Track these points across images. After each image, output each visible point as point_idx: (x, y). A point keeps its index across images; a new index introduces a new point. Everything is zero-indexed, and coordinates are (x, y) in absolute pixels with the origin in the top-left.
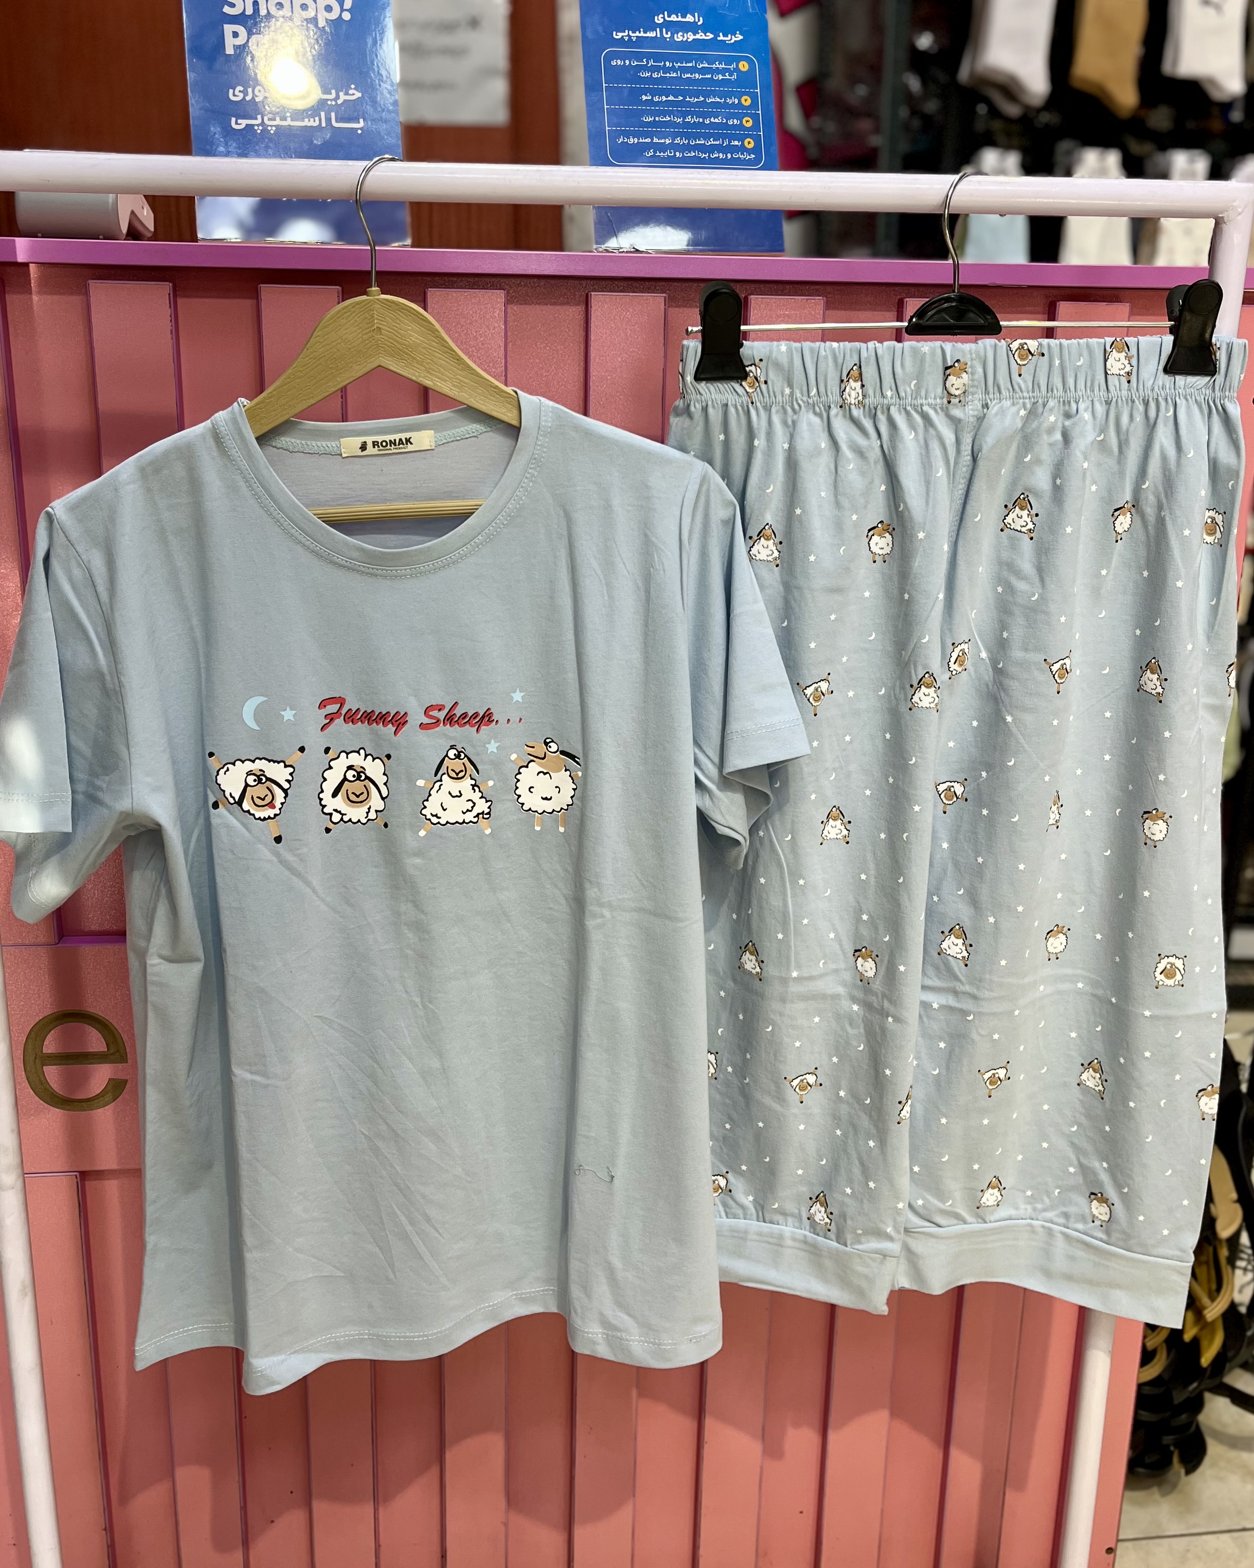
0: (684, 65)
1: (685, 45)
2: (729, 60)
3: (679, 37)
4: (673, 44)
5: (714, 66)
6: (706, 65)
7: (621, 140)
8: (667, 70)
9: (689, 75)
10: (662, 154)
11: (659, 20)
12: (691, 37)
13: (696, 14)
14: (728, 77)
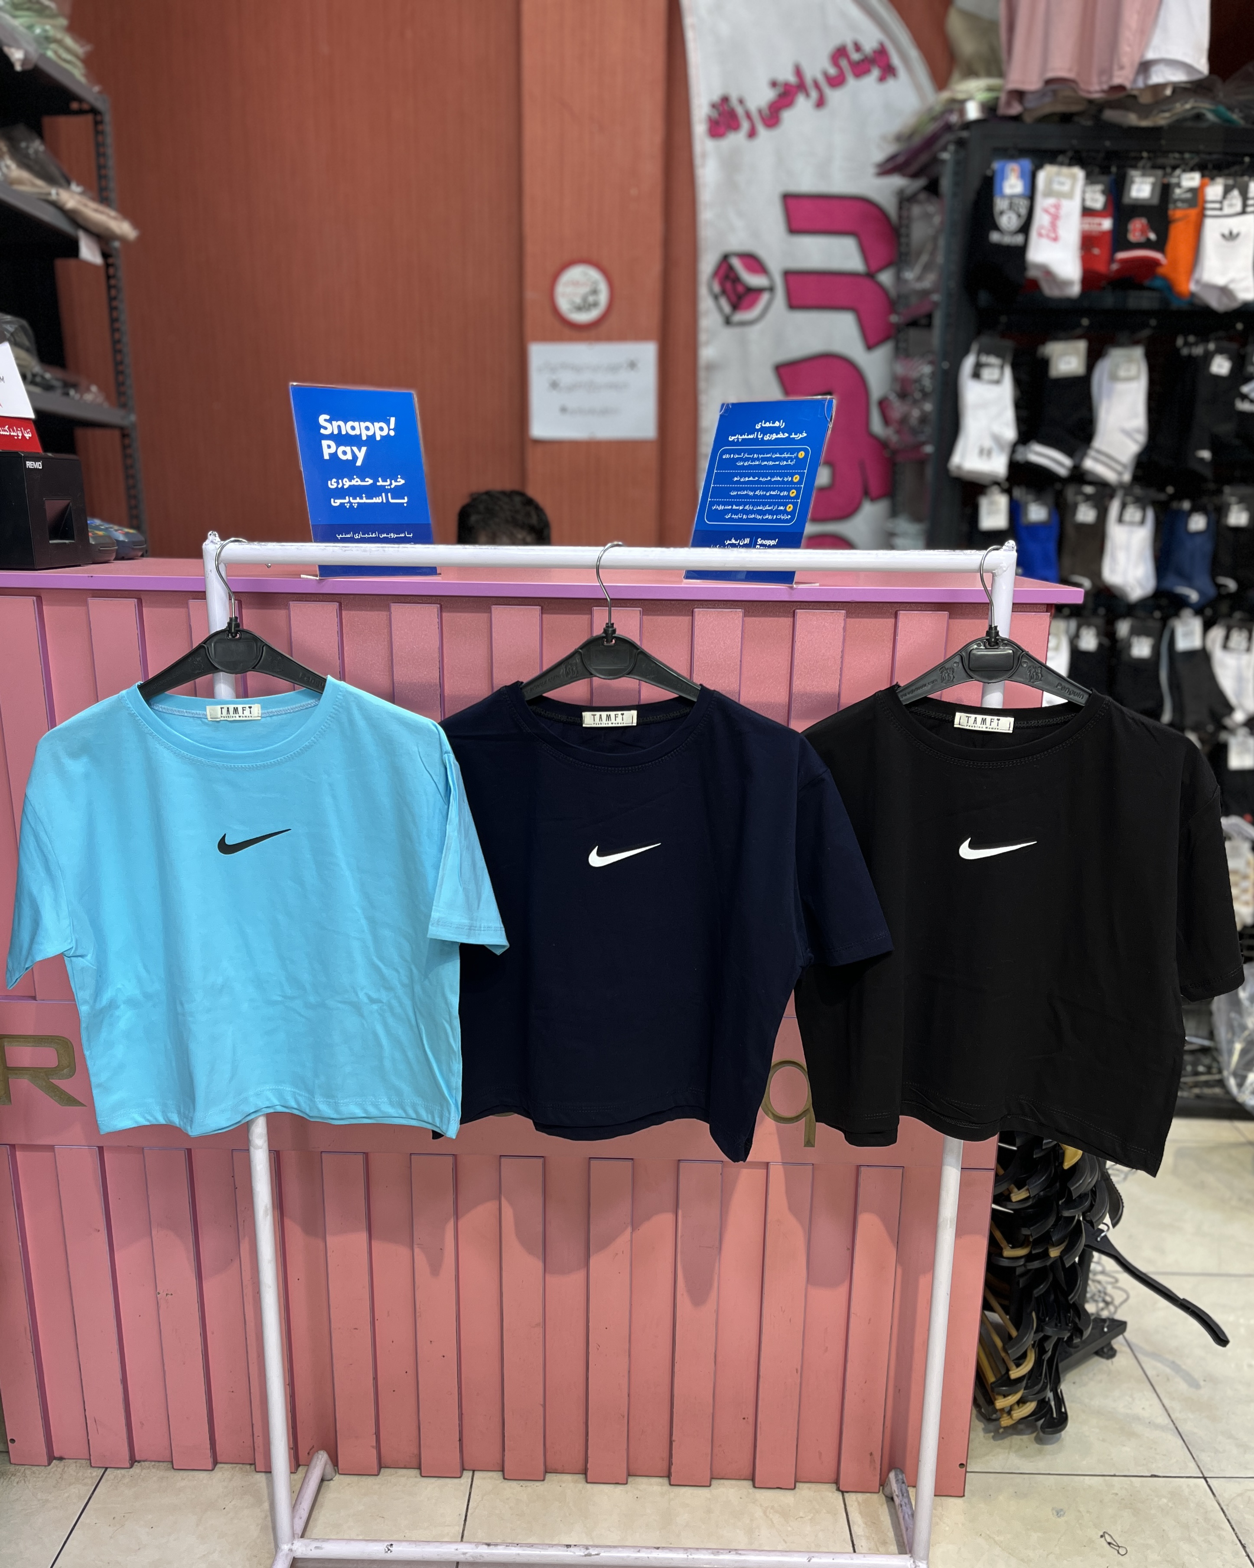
0: (765, 456)
1: (770, 442)
2: (792, 451)
3: (766, 438)
4: (763, 442)
5: (783, 456)
6: (778, 455)
7: (715, 507)
8: (753, 460)
9: (766, 463)
10: (735, 516)
11: (758, 427)
12: (774, 436)
13: (782, 421)
14: (789, 463)
